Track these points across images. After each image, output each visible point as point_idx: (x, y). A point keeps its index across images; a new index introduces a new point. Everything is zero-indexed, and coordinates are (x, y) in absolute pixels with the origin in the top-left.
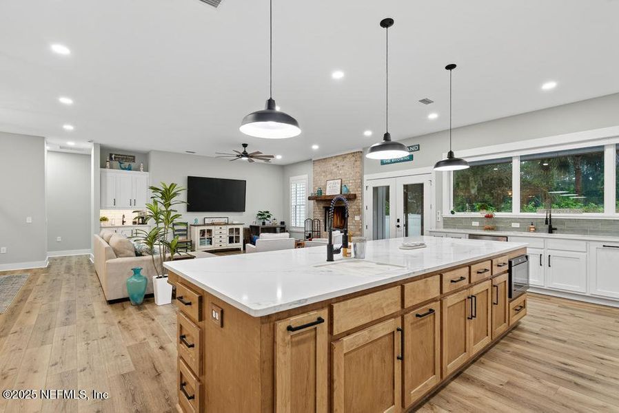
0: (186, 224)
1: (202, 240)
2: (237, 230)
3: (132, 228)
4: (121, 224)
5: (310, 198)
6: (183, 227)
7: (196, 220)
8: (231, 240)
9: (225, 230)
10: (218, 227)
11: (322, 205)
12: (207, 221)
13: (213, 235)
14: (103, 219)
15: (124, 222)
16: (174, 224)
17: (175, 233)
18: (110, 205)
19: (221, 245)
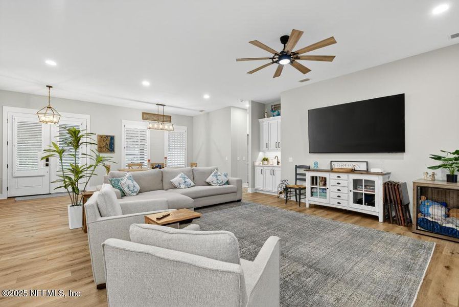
0: (308, 167)
1: (313, 190)
2: (370, 184)
3: (271, 168)
4: (276, 164)
6: (302, 171)
7: (316, 164)
9: (348, 180)
10: (334, 176)
13: (328, 186)
14: (265, 159)
15: (278, 163)
16: (297, 167)
17: (298, 177)
18: (265, 148)
19: (339, 203)
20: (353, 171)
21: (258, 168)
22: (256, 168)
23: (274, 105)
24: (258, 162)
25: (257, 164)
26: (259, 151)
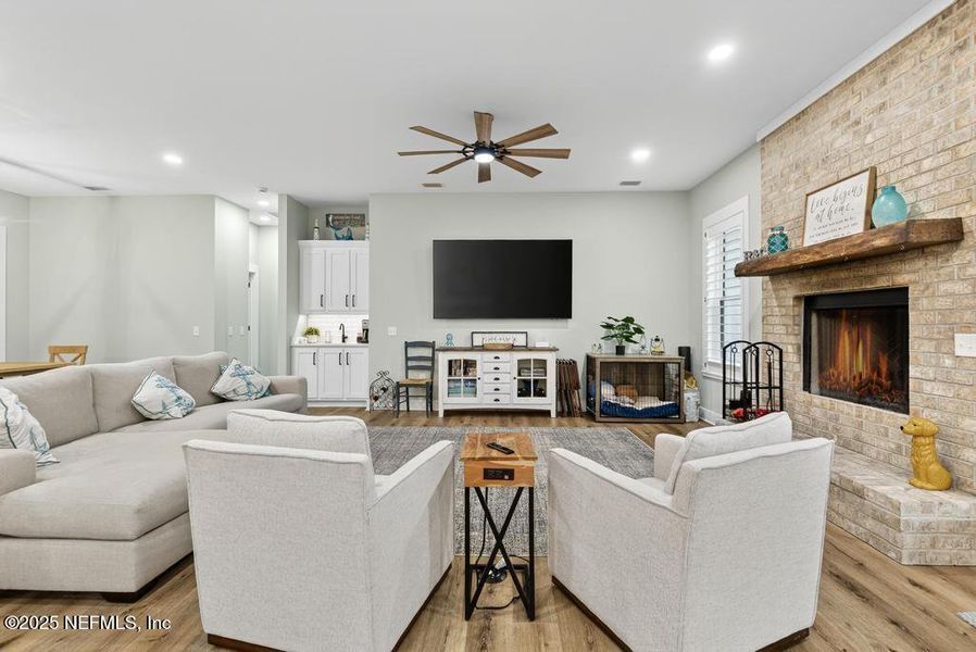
0: (432, 345)
1: (452, 385)
2: (542, 364)
3: (340, 350)
4: (339, 342)
5: (740, 272)
6: (427, 352)
7: (449, 338)
8: (524, 389)
9: (510, 362)
10: (490, 356)
11: (791, 291)
12: (478, 341)
13: (479, 374)
14: (311, 332)
15: (344, 338)
16: (407, 345)
17: (410, 364)
18: (316, 304)
19: (497, 400)
20: (512, 348)
21: (301, 350)
22: (297, 351)
23: (334, 215)
24: (298, 339)
25: (296, 342)
26: (299, 312)
